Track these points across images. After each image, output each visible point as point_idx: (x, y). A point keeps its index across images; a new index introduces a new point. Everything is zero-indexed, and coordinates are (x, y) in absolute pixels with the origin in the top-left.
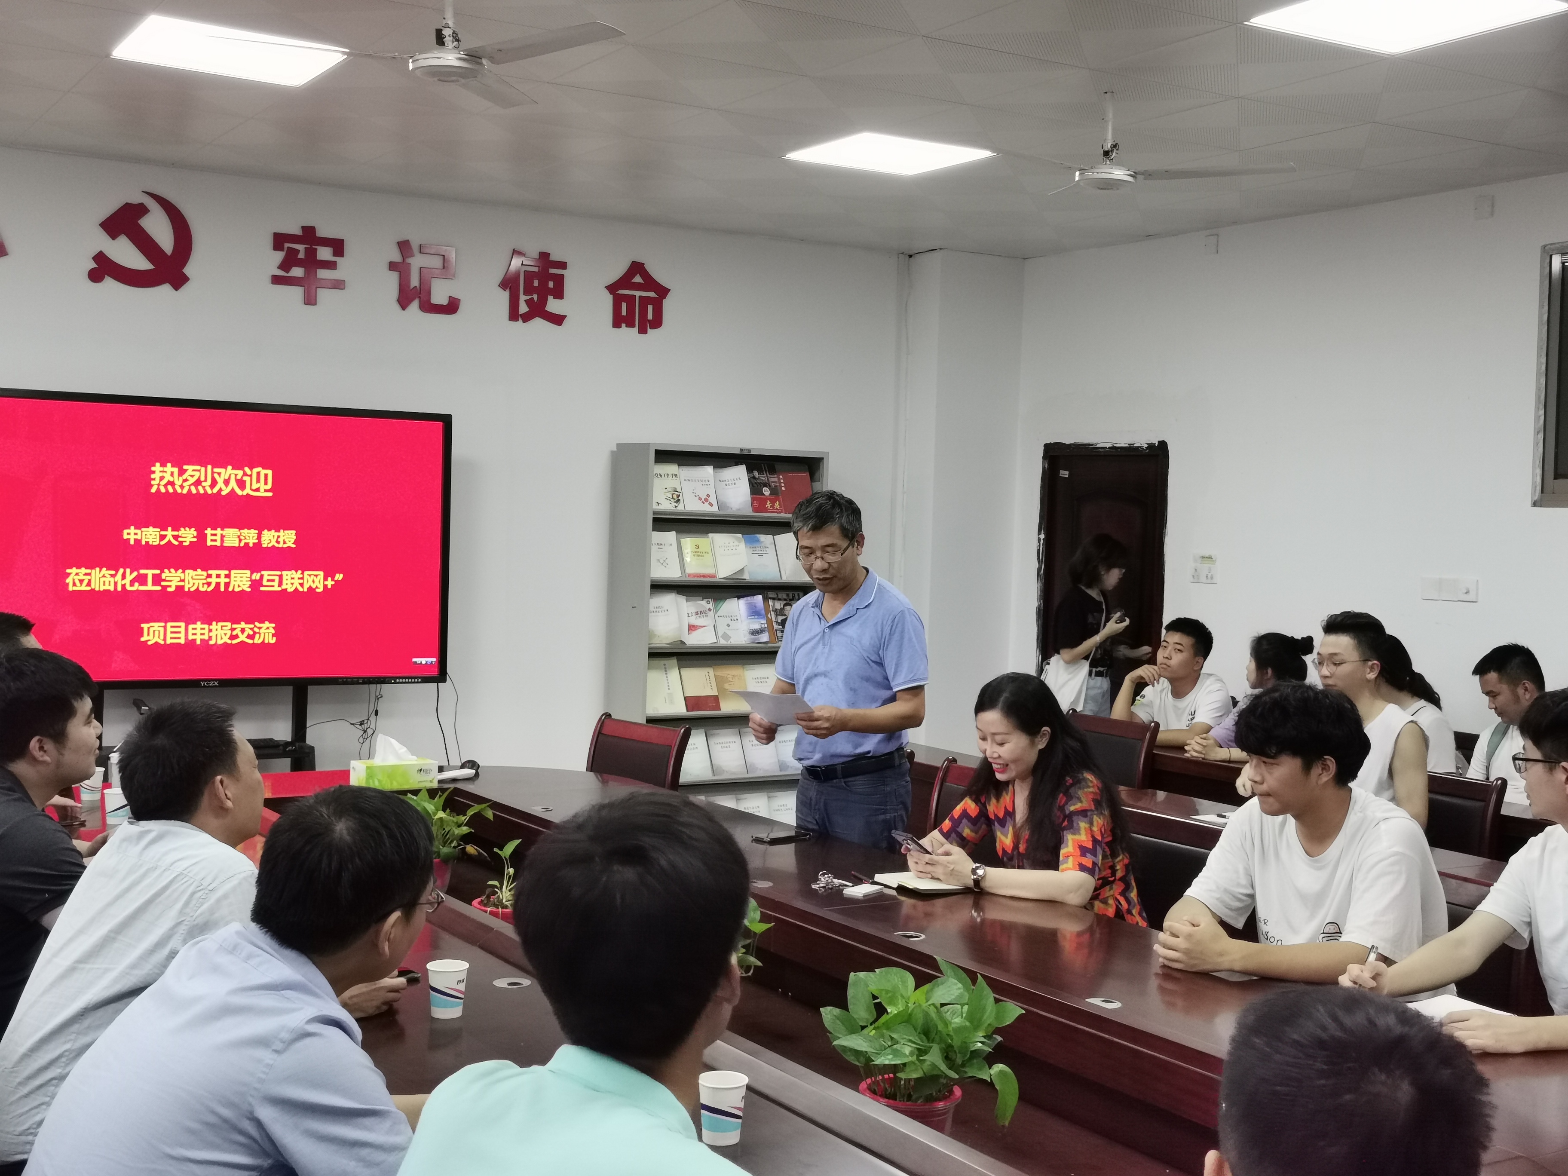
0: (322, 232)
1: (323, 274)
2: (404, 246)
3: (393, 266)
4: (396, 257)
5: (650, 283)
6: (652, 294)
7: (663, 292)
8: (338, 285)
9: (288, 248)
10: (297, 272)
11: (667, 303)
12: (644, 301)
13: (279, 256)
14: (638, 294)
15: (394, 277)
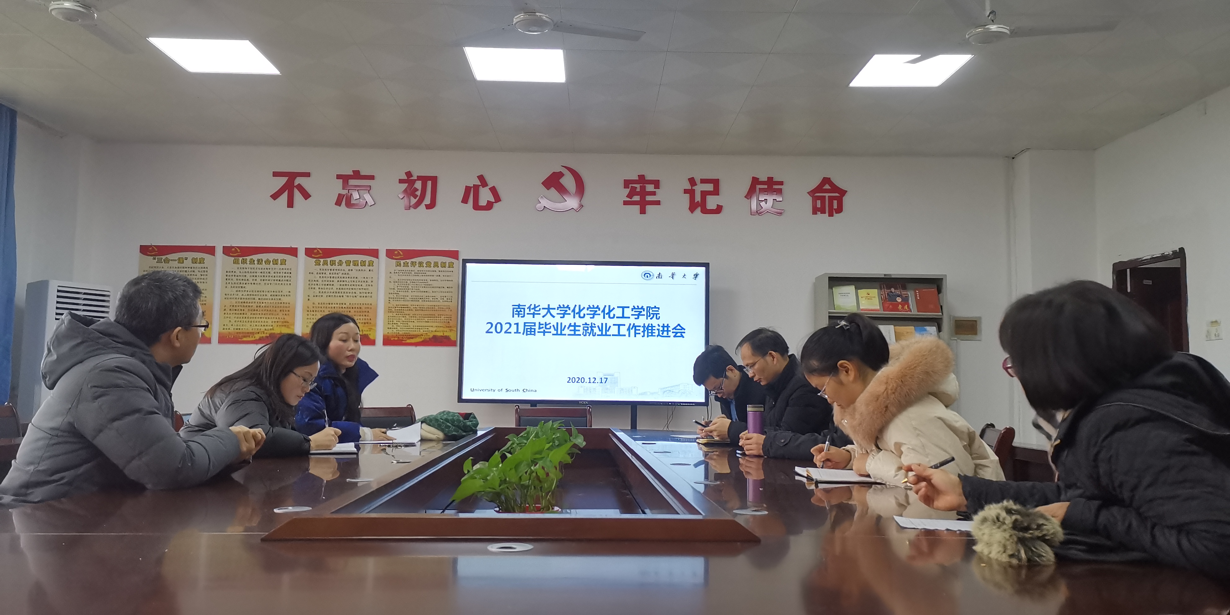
0: (648, 178)
1: (649, 198)
2: (692, 181)
3: (686, 191)
4: (688, 187)
5: (835, 188)
6: (837, 195)
7: (843, 193)
8: (658, 203)
9: (631, 186)
10: (637, 198)
11: (845, 199)
12: (831, 199)
13: (627, 191)
14: (827, 195)
15: (688, 196)
